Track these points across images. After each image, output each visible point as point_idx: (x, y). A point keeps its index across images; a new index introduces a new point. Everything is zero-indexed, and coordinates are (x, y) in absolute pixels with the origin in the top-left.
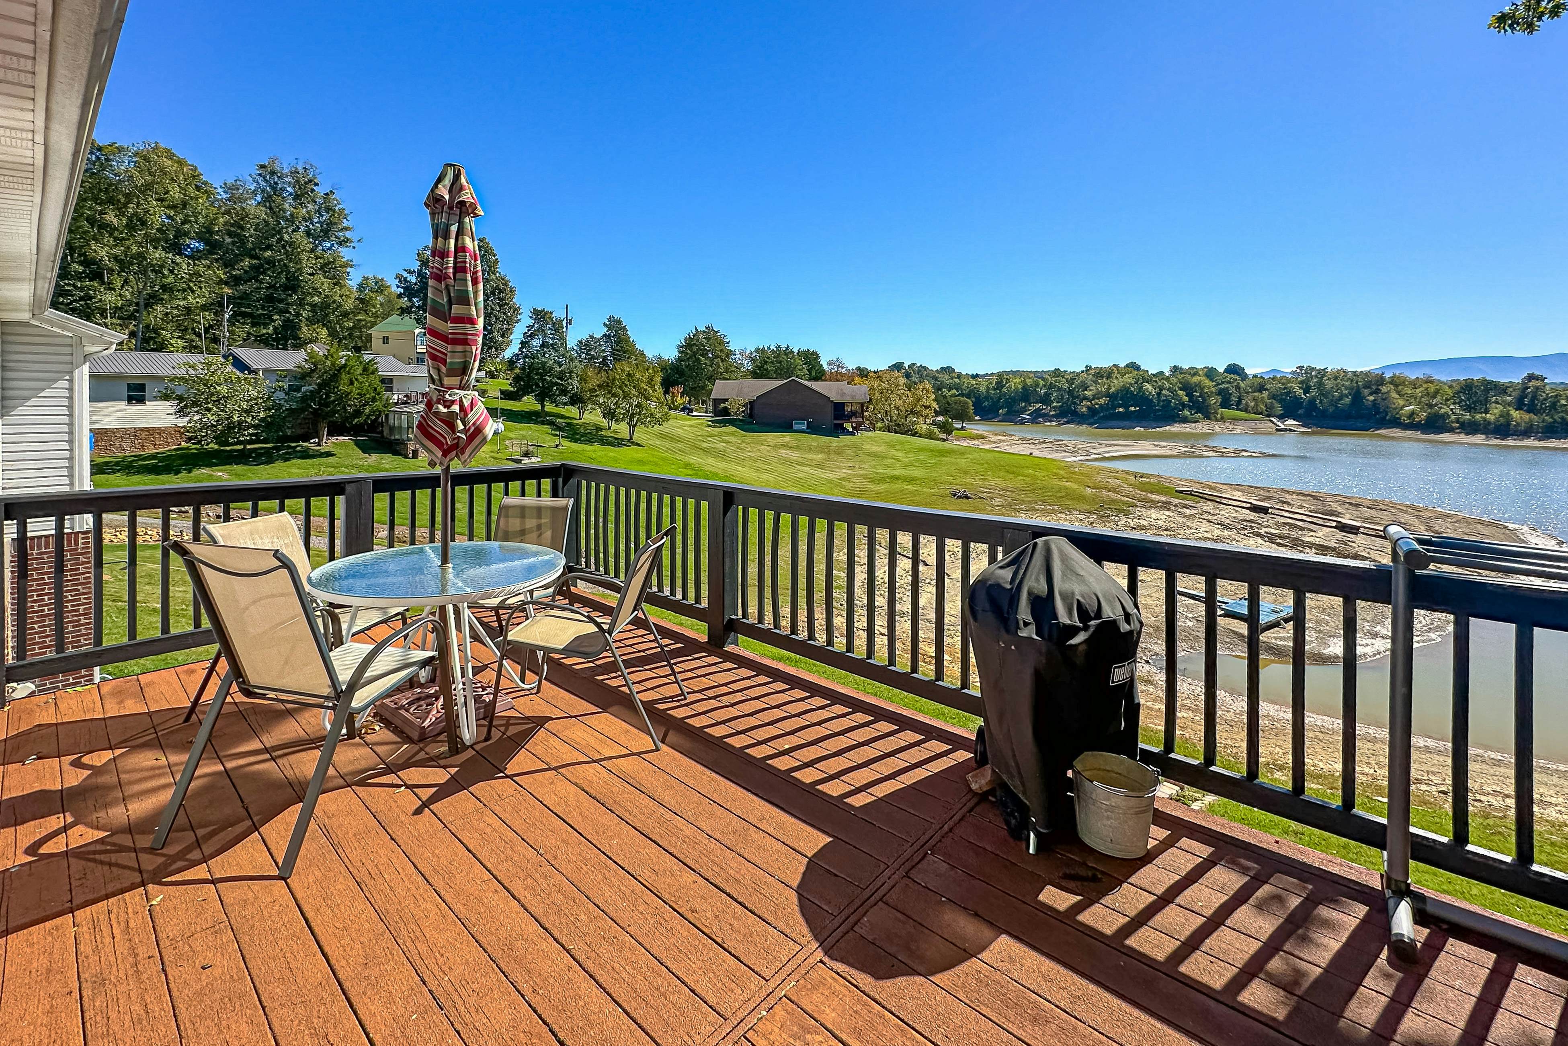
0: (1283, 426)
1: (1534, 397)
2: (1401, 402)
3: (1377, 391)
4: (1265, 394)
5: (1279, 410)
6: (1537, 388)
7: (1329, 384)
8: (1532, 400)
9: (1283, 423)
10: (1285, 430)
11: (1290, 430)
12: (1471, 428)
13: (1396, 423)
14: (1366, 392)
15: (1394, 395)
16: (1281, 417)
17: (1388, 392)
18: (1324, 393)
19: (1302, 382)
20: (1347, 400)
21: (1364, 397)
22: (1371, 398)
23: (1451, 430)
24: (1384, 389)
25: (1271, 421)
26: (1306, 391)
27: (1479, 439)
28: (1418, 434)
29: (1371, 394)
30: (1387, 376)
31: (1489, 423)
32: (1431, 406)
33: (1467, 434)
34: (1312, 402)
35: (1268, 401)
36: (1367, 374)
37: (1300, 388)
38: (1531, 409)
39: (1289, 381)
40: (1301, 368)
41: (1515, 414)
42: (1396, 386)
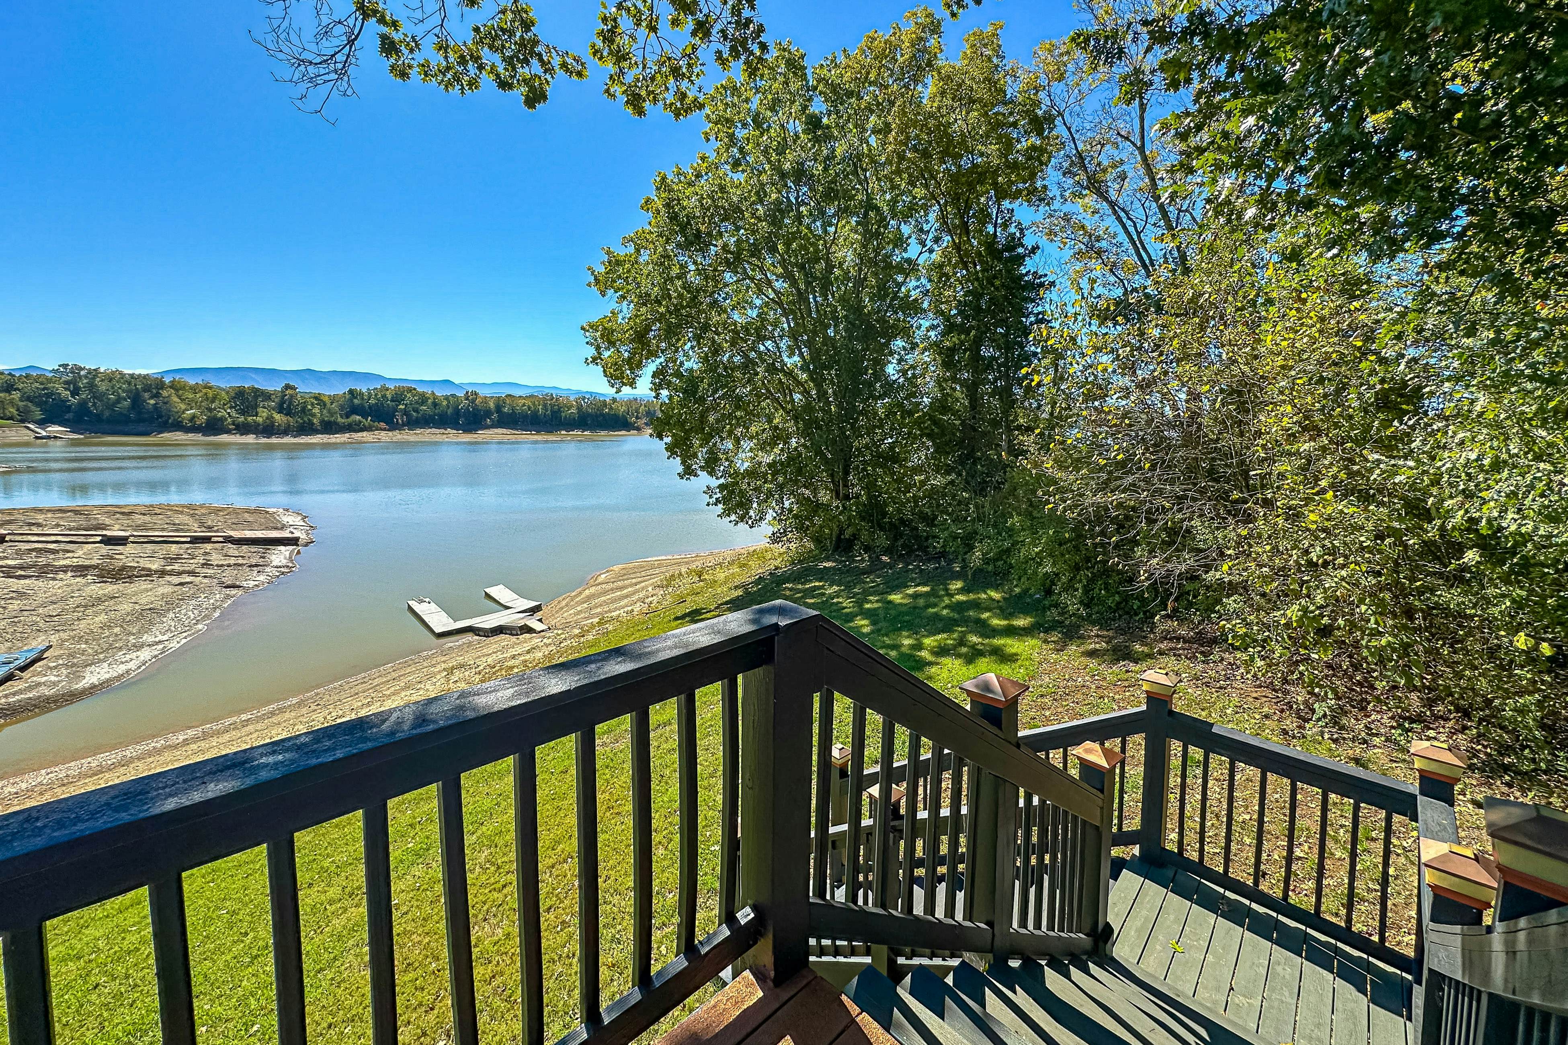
0: (44, 434)
1: (290, 403)
2: (183, 406)
3: (156, 396)
4: (16, 395)
5: (38, 415)
6: (292, 396)
7: (103, 387)
8: (289, 406)
9: (43, 429)
10: (49, 437)
11: (55, 437)
12: (243, 429)
13: (178, 426)
14: (146, 395)
15: (176, 399)
16: (42, 423)
17: (169, 396)
18: (98, 396)
19: (67, 383)
20: (127, 403)
21: (145, 401)
22: (152, 402)
23: (228, 432)
24: (165, 393)
25: (28, 428)
26: (75, 393)
27: (250, 439)
28: (199, 437)
29: (151, 398)
30: (167, 380)
31: (259, 425)
32: (210, 410)
33: (242, 435)
34: (83, 404)
35: (21, 404)
36: (146, 377)
37: (66, 389)
38: (288, 414)
39: (49, 380)
40: (65, 366)
41: (277, 417)
42: (177, 390)
